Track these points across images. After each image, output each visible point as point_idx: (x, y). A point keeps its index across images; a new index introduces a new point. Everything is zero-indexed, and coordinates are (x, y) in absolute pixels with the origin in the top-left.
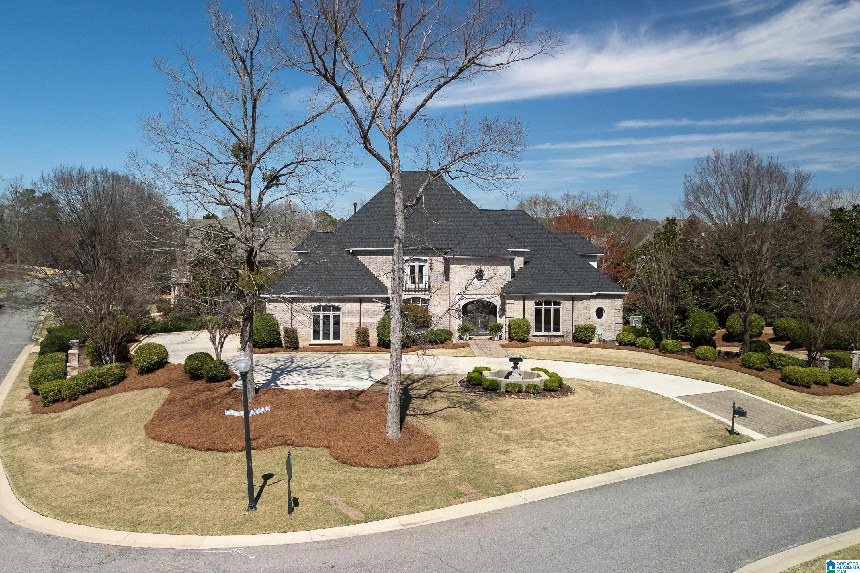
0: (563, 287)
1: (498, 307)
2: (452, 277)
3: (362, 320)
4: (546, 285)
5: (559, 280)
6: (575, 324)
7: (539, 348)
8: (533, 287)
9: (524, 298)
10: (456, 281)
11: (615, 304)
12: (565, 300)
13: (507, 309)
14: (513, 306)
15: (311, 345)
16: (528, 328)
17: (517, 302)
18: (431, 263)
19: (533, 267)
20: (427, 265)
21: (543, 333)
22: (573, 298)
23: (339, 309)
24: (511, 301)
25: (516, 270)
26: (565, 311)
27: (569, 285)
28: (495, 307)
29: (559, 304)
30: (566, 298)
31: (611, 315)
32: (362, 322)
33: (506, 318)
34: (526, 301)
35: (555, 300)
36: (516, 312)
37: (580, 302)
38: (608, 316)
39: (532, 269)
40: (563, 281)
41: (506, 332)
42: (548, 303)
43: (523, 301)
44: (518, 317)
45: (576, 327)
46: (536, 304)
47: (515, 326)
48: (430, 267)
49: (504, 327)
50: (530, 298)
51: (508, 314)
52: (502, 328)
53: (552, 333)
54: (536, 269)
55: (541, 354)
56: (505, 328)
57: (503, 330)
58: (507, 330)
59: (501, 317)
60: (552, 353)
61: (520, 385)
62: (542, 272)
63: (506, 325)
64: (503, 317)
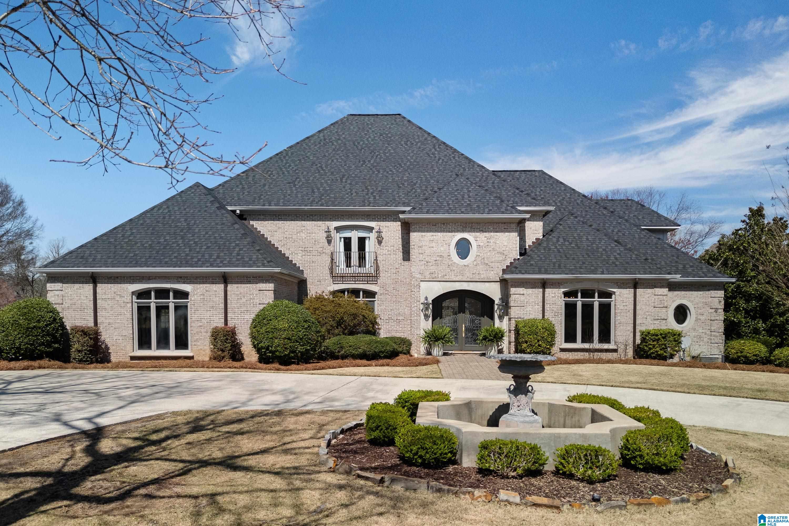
0: (616, 266)
1: (497, 301)
2: (414, 252)
3: (229, 315)
4: (584, 263)
5: (608, 257)
6: (638, 328)
7: (575, 367)
8: (559, 266)
9: (544, 284)
10: (421, 259)
11: (710, 299)
12: (620, 287)
13: (512, 304)
14: (522, 298)
15: (133, 358)
16: (552, 334)
17: (530, 291)
18: (379, 232)
19: (559, 237)
20: (373, 236)
21: (578, 345)
22: (635, 285)
23: (185, 295)
24: (521, 290)
25: (529, 242)
26: (620, 306)
27: (627, 263)
28: (492, 301)
29: (609, 295)
30: (622, 284)
31: (702, 318)
32: (229, 319)
33: (510, 319)
34: (547, 291)
35: (603, 288)
36: (529, 308)
37: (649, 291)
38: (697, 320)
39: (558, 241)
40: (616, 259)
41: (510, 343)
42: (587, 293)
43: (541, 290)
44: (532, 317)
45: (642, 333)
46: (566, 294)
47: (526, 329)
48: (378, 237)
49: (506, 334)
50: (556, 284)
51: (514, 312)
52: (502, 336)
53: (596, 345)
54: (564, 240)
55: (580, 376)
56: (509, 337)
57: (506, 339)
58: (513, 339)
59: (501, 318)
60: (603, 373)
61: (534, 449)
62: (577, 245)
63: (510, 331)
64: (506, 318)
